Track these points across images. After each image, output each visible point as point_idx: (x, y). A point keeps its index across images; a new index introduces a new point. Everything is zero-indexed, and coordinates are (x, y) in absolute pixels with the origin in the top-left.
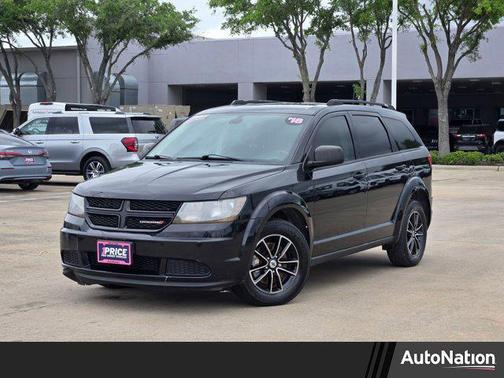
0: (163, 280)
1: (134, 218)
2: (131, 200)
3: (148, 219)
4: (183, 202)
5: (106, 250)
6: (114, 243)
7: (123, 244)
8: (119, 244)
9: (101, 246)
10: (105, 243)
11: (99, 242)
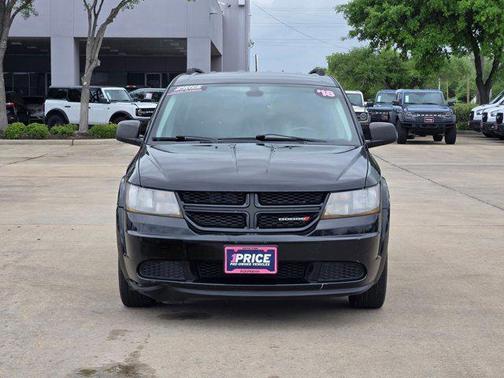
0: (317, 288)
1: (269, 215)
2: (259, 193)
3: (289, 215)
4: (330, 192)
5: (238, 257)
6: (251, 248)
7: (266, 249)
8: (260, 248)
9: (231, 252)
10: (236, 248)
11: (226, 248)
